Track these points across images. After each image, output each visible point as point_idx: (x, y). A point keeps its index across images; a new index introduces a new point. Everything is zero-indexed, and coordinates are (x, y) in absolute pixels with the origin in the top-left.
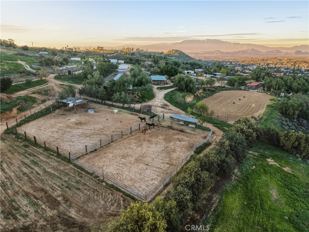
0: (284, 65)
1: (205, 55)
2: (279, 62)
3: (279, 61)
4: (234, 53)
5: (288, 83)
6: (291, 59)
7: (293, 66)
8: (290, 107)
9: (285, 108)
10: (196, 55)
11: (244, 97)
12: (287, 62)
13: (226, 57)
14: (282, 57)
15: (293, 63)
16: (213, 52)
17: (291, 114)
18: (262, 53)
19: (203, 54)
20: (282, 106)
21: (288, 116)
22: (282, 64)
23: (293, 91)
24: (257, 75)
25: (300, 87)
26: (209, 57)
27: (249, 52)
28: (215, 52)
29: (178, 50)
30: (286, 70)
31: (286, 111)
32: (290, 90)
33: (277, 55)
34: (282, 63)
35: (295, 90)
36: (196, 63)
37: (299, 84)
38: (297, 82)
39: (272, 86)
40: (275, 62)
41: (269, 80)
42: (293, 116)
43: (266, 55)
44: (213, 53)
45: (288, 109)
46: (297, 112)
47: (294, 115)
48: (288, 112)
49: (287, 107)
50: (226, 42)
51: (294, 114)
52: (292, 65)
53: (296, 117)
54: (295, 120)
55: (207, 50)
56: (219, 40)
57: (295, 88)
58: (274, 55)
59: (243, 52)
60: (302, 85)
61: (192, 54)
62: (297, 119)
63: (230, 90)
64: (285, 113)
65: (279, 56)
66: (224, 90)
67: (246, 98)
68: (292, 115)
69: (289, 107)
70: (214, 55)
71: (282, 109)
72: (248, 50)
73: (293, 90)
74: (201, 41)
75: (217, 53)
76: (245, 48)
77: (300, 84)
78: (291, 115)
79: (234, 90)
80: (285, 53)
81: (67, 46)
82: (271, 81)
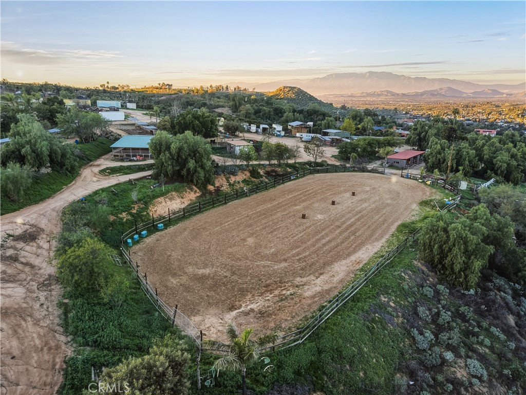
0: (504, 115)
1: (365, 99)
2: (495, 111)
3: (494, 109)
4: (417, 95)
5: (484, 155)
6: (517, 105)
7: (520, 116)
8: (454, 245)
9: (440, 247)
10: (350, 99)
11: (353, 194)
12: (509, 110)
13: (403, 101)
14: (502, 101)
15: (519, 112)
16: (379, 93)
17: (457, 268)
18: (465, 95)
19: (361, 96)
20: (431, 239)
21: (447, 272)
22: (500, 114)
23: (496, 174)
24: (419, 134)
25: (515, 163)
26: (372, 102)
27: (443, 93)
28: (383, 93)
29: (295, 88)
30: (506, 125)
31: (443, 255)
32: (489, 171)
33: (493, 98)
34: (501, 111)
35: (502, 172)
36: (318, 111)
37: (513, 156)
38: (508, 150)
39: (444, 160)
40: (488, 111)
41: (439, 147)
42: (466, 276)
43: (473, 98)
44: (379, 95)
45: (450, 250)
46: (478, 264)
47: (467, 272)
48: (447, 261)
49: (446, 242)
50: (403, 76)
51: (467, 267)
52: (518, 115)
53: (474, 279)
54: (472, 292)
55: (369, 91)
56: (390, 73)
57: (501, 166)
58: (487, 98)
59: (432, 93)
60: (521, 157)
61: (344, 97)
62: (478, 285)
63: (336, 171)
64: (441, 263)
65: (495, 98)
66: (318, 172)
67: (356, 198)
68: (461, 270)
69: (451, 243)
70: (382, 98)
71: (431, 247)
72: (441, 89)
73: (497, 170)
74: (359, 74)
75: (387, 95)
76: (435, 87)
77: (516, 155)
78: (459, 272)
79: (344, 172)
80: (507, 95)
81: (108, 83)
82: (443, 149)
